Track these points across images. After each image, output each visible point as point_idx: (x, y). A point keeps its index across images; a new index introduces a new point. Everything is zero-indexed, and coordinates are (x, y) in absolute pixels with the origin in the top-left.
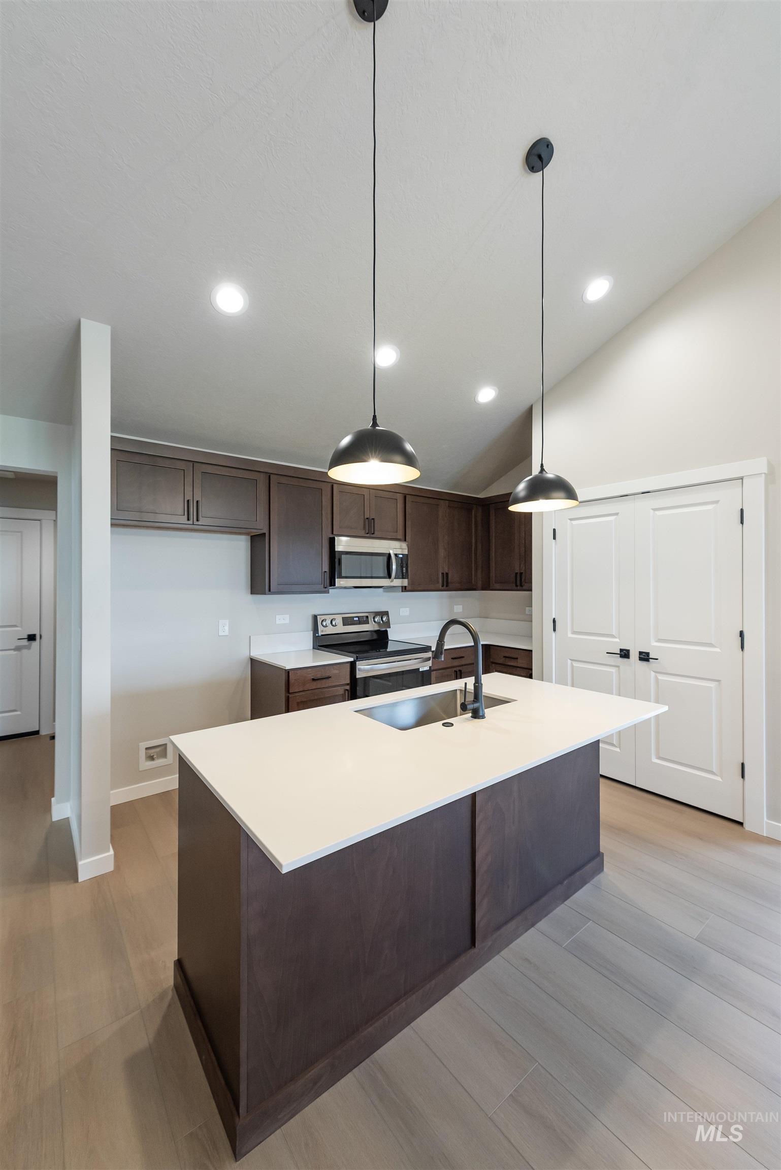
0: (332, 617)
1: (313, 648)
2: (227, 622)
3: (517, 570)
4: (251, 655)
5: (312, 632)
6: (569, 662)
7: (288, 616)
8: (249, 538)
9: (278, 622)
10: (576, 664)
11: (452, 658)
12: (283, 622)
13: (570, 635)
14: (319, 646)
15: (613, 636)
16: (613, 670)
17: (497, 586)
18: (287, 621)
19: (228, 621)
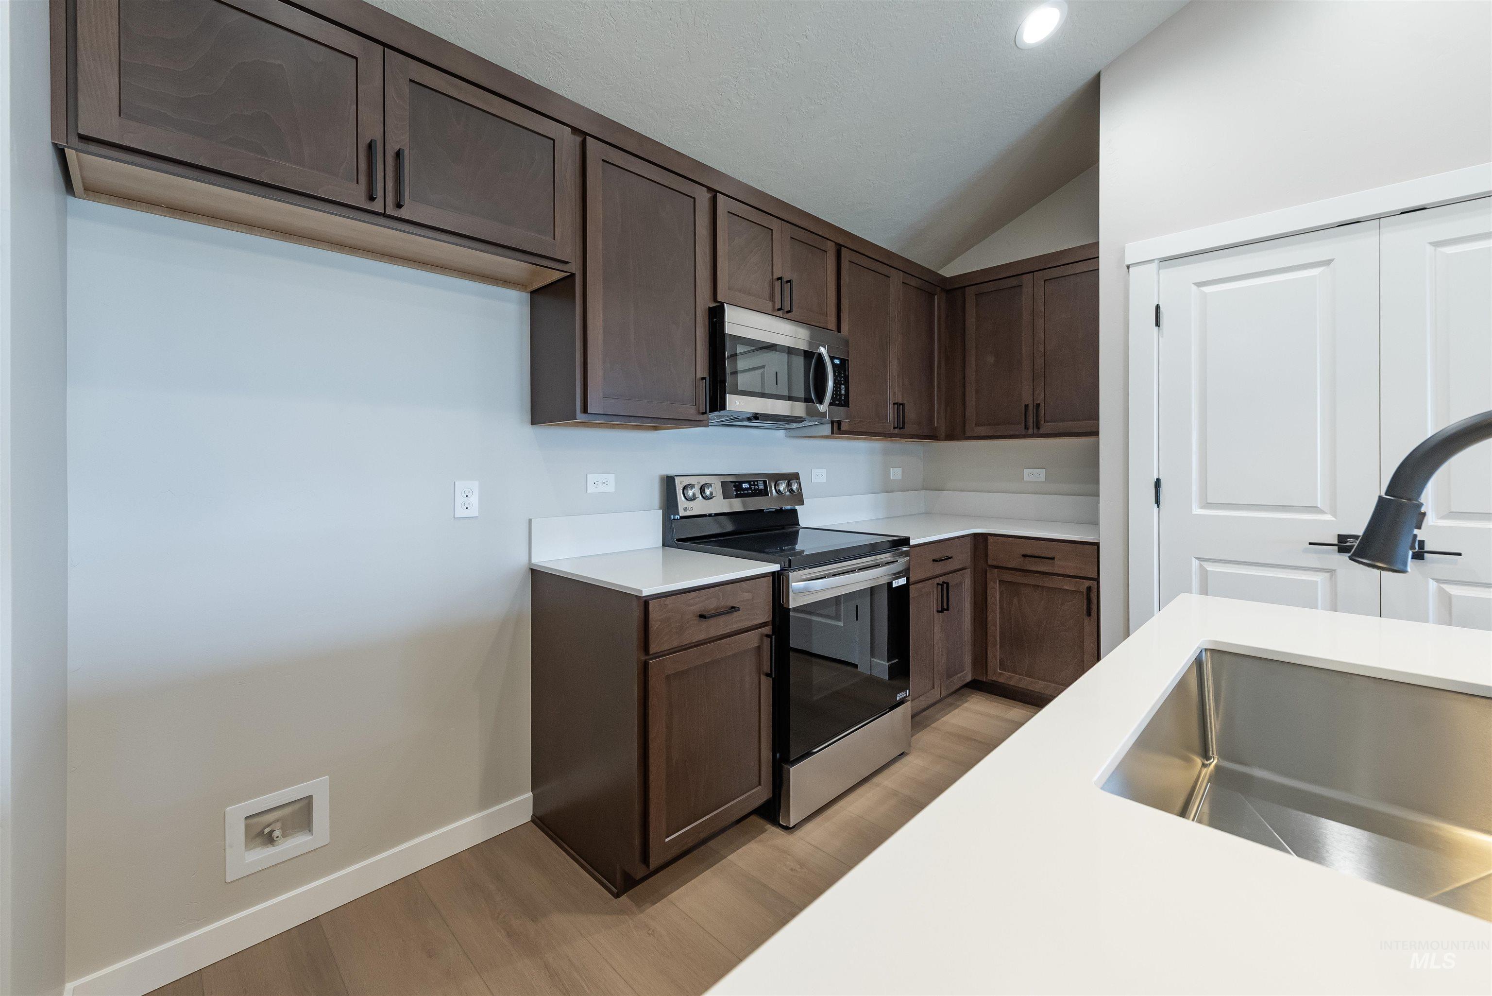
0: (704, 480)
1: (664, 545)
2: (475, 485)
3: (1027, 399)
4: (533, 561)
5: (660, 512)
6: (1195, 563)
7: (611, 477)
8: (526, 297)
9: (591, 489)
10: (1210, 567)
11: (934, 560)
12: (602, 489)
13: (1197, 511)
14: (678, 540)
15: (1315, 510)
16: (1319, 578)
17: (981, 430)
18: (611, 488)
19: (477, 483)
